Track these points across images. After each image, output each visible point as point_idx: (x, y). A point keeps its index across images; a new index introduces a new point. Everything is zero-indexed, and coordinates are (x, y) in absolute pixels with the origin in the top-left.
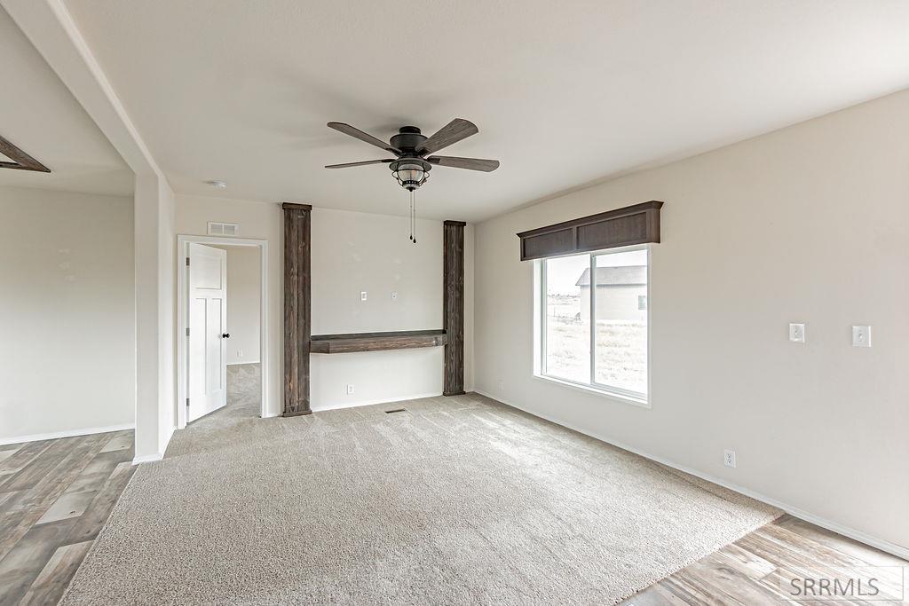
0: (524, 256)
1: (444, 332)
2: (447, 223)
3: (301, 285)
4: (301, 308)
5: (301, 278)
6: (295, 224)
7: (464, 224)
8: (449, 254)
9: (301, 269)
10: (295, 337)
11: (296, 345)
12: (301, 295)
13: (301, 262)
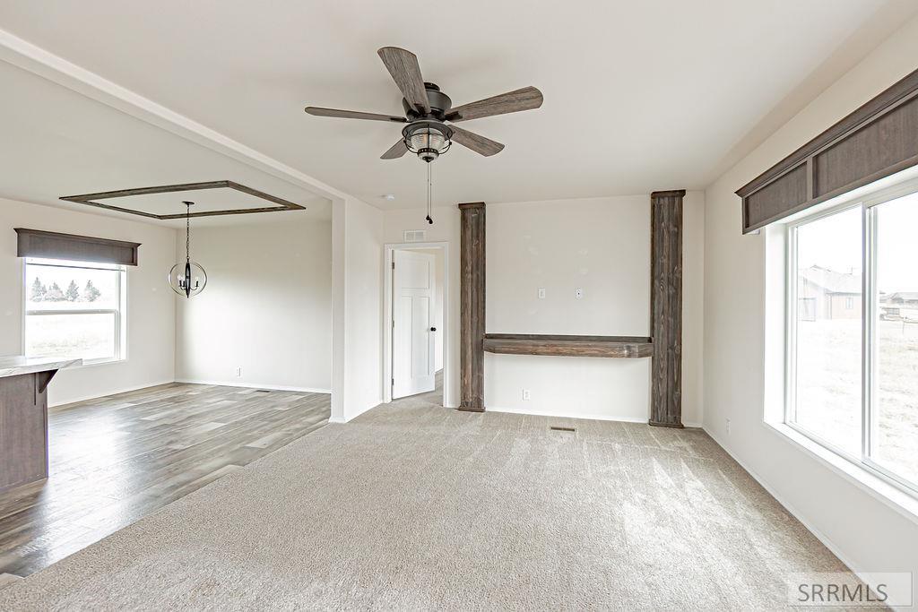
0: (747, 226)
1: (650, 340)
2: (655, 195)
3: (474, 284)
4: (475, 305)
5: (475, 276)
6: (469, 221)
7: (683, 192)
8: (657, 237)
9: (475, 267)
10: (470, 333)
11: (470, 341)
12: (475, 292)
13: (474, 259)
